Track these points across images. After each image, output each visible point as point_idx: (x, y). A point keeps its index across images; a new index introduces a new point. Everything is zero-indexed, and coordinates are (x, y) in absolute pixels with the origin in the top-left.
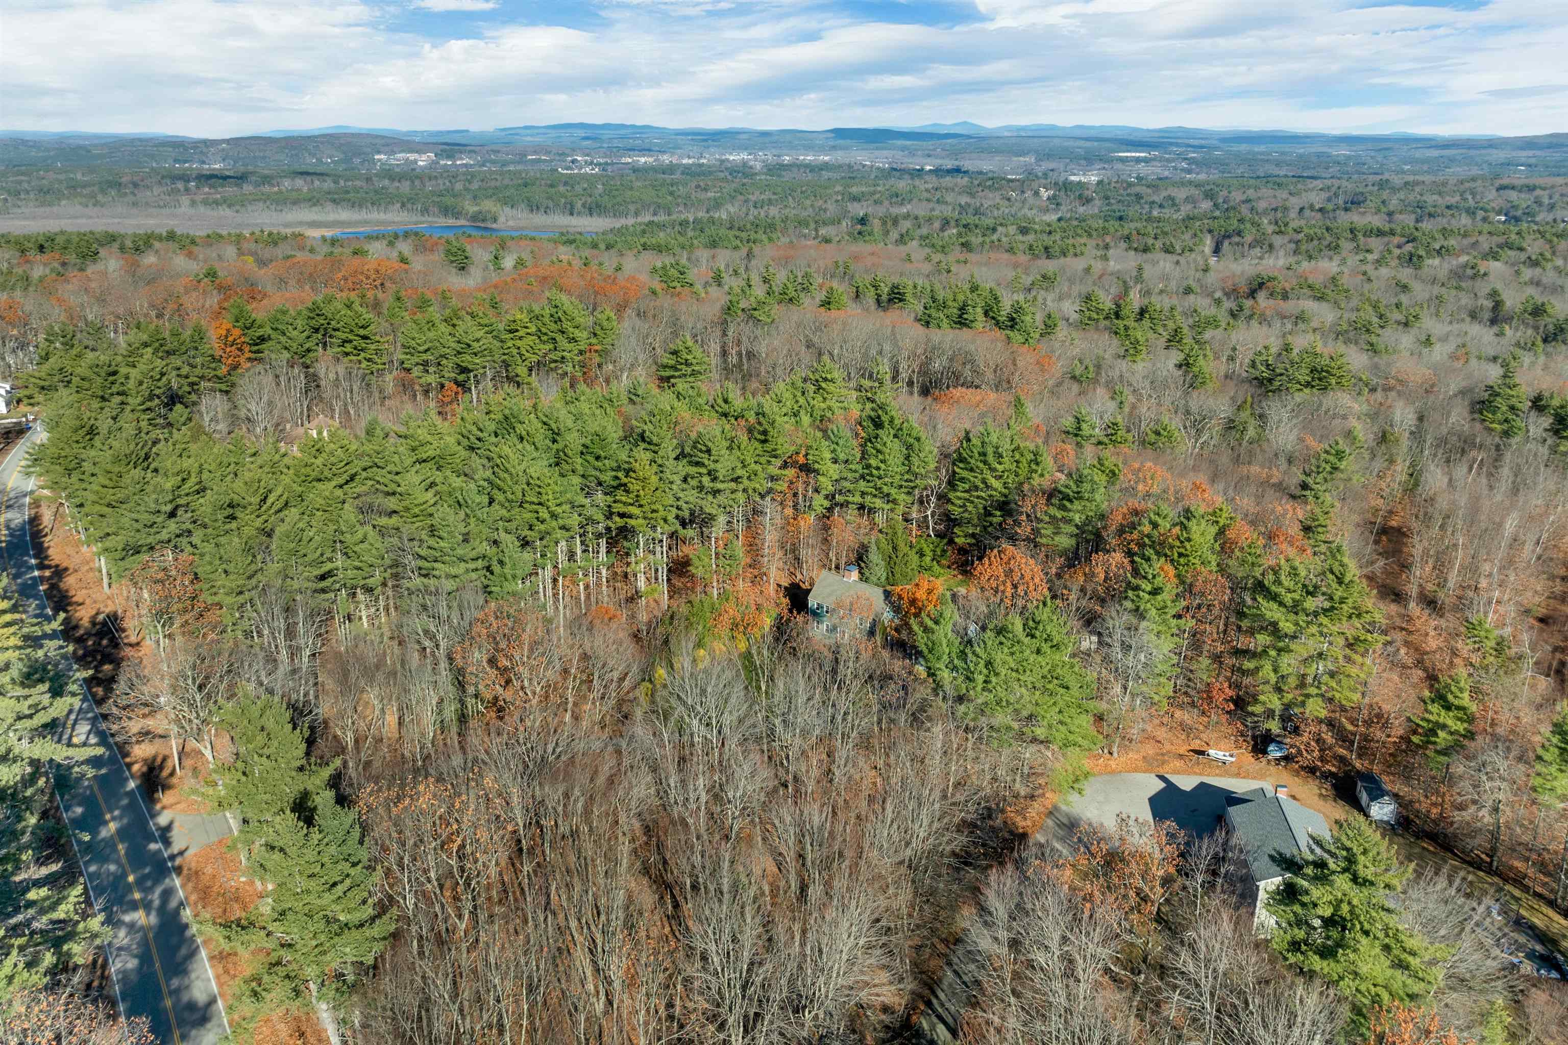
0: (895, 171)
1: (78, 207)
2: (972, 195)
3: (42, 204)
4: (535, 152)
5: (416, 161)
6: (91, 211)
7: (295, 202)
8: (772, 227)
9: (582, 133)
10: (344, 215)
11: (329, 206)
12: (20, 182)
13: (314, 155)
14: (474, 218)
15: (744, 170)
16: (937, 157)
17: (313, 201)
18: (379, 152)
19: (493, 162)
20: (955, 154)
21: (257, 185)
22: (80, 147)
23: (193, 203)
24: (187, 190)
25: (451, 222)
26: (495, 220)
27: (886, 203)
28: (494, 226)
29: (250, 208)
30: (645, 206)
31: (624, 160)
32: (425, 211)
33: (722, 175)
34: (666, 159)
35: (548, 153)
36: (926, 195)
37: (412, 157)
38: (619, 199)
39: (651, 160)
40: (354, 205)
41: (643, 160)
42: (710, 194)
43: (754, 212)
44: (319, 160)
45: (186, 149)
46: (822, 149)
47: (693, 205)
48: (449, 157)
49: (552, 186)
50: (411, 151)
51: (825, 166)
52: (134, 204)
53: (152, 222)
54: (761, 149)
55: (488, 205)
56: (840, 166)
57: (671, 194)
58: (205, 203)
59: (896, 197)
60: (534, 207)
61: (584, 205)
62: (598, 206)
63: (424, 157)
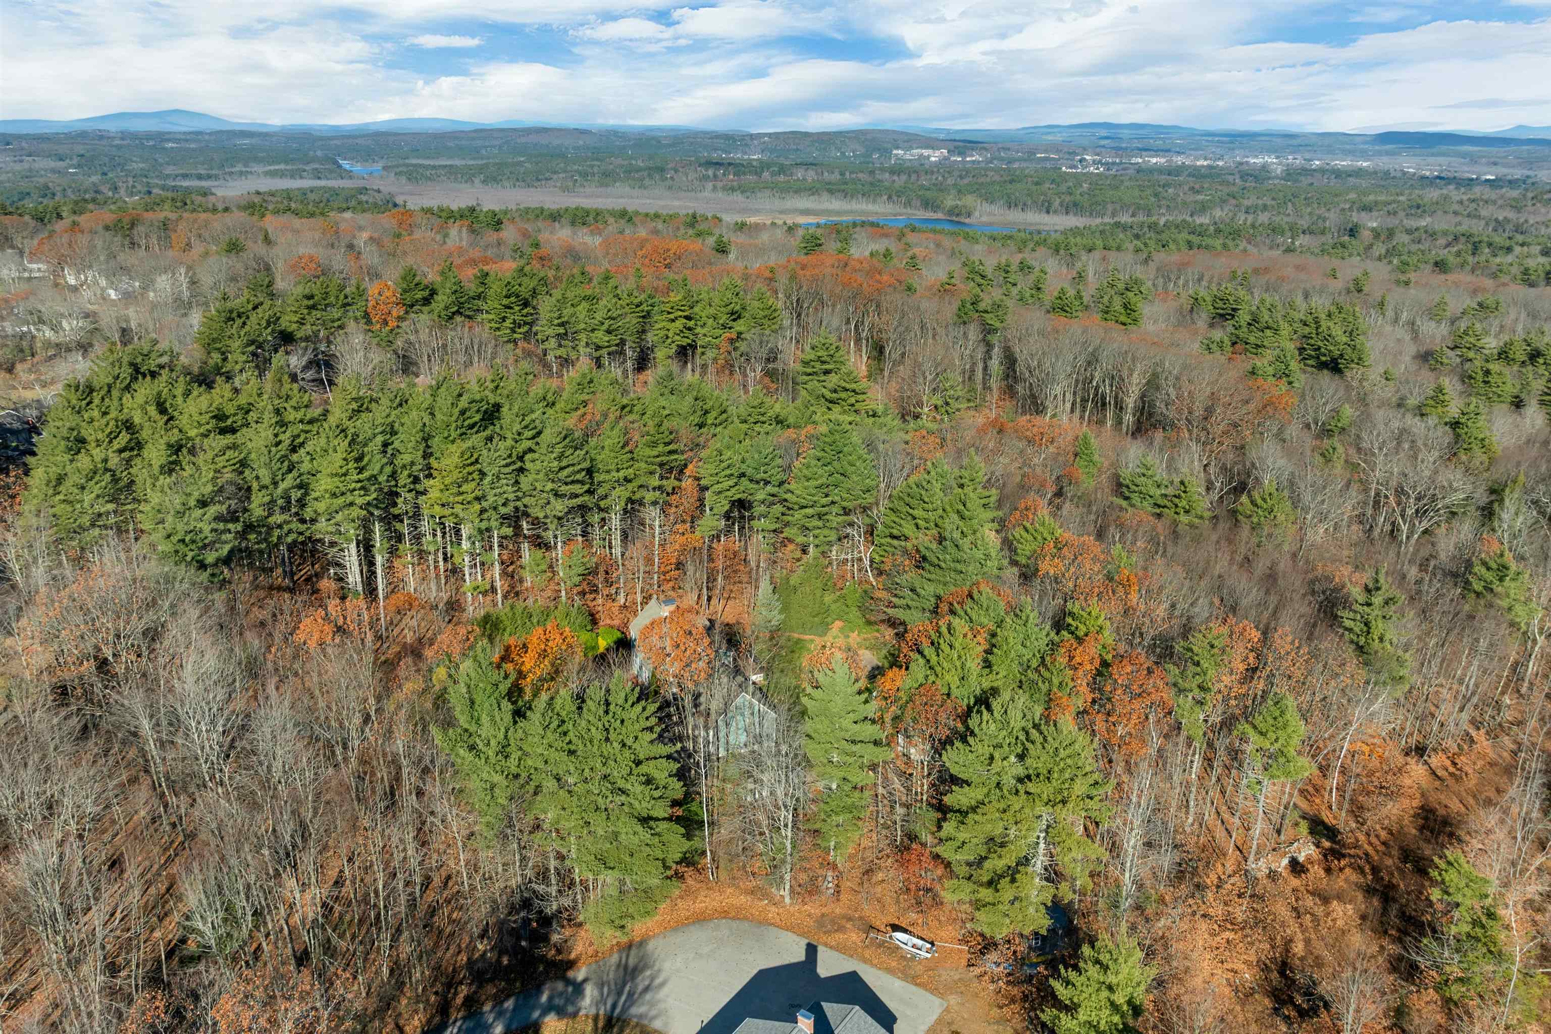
0: (1442, 180)
1: (627, 189)
2: (1518, 209)
3: (602, 185)
4: (1046, 151)
5: (929, 157)
6: (636, 192)
7: (797, 191)
8: (1236, 234)
9: (1104, 133)
10: (836, 204)
11: (825, 196)
12: (592, 166)
13: (839, 149)
14: (951, 212)
15: (1260, 175)
16: (1505, 166)
17: (813, 191)
18: (897, 148)
19: (1001, 159)
20: (1529, 162)
21: (773, 174)
22: (653, 138)
23: (715, 188)
24: (715, 176)
25: (930, 215)
26: (969, 215)
27: (1402, 214)
28: (967, 221)
29: (759, 195)
30: (1124, 207)
31: (1134, 160)
32: (908, 204)
33: (1231, 178)
34: (1179, 160)
35: (1058, 151)
36: (1456, 207)
37: (926, 152)
38: (1099, 199)
39: (1163, 160)
40: (846, 194)
41: (1154, 160)
42: (1200, 197)
43: (1241, 217)
44: (843, 153)
45: (735, 141)
46: (1364, 155)
47: (1176, 207)
48: (960, 154)
49: (1037, 184)
50: (927, 148)
51: (1359, 173)
52: (670, 188)
53: (677, 203)
54: (1291, 153)
55: (969, 200)
56: (1375, 173)
57: (1156, 195)
58: (724, 189)
59: (1418, 208)
60: (1011, 204)
61: (1061, 204)
62: (1075, 205)
63: (937, 153)
